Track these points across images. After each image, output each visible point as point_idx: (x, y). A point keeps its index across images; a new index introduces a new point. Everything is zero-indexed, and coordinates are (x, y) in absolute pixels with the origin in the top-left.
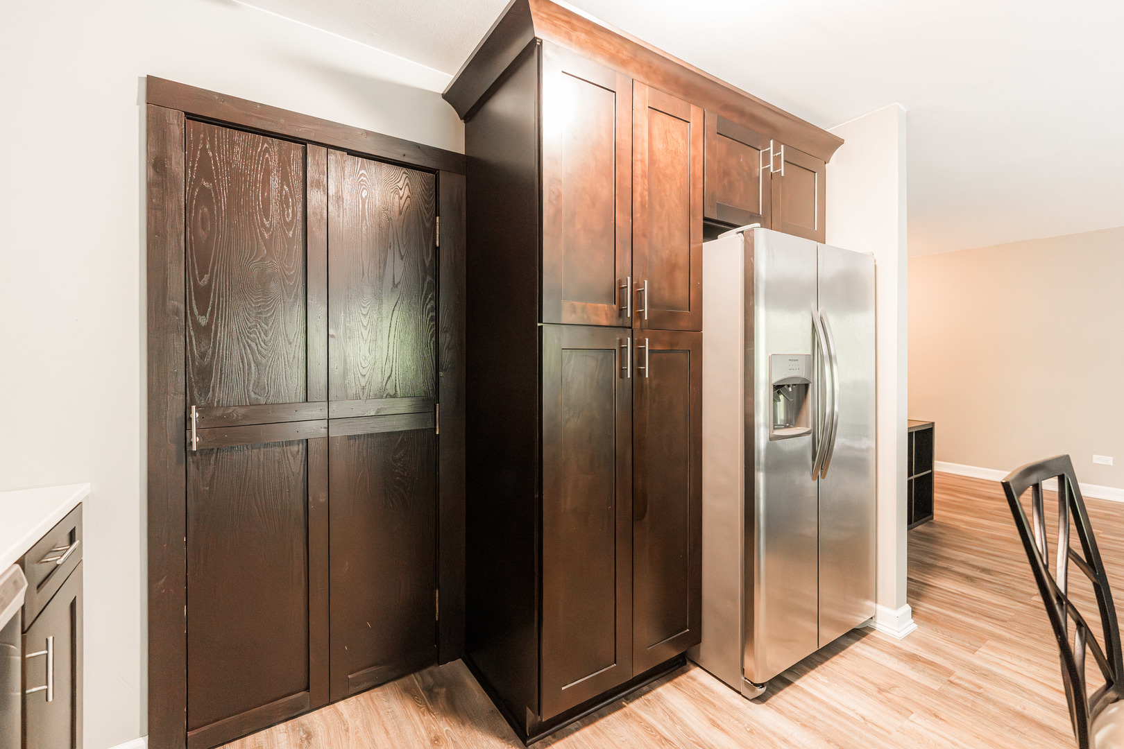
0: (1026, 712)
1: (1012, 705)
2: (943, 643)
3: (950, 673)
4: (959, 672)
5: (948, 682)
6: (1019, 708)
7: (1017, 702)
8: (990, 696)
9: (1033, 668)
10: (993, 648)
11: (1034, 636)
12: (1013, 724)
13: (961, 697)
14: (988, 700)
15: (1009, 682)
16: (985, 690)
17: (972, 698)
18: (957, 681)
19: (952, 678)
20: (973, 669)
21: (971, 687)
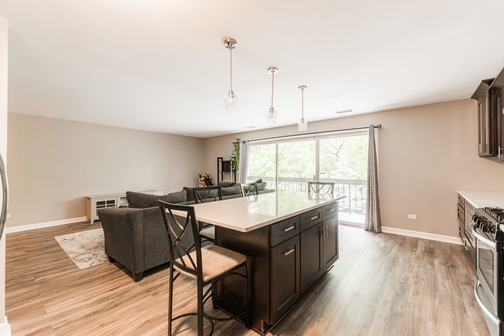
0: (87, 313)
1: (80, 316)
2: (30, 321)
3: (50, 327)
4: (52, 323)
5: (55, 330)
6: (83, 315)
7: (82, 313)
8: (71, 320)
9: (69, 301)
10: (49, 306)
11: (54, 292)
12: (89, 320)
13: (66, 329)
14: (73, 322)
15: (71, 311)
16: (69, 320)
17: (69, 326)
18: (56, 327)
19: (53, 328)
20: (54, 318)
21: (63, 324)
